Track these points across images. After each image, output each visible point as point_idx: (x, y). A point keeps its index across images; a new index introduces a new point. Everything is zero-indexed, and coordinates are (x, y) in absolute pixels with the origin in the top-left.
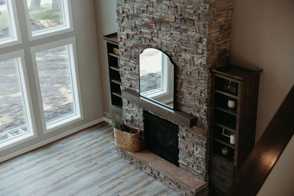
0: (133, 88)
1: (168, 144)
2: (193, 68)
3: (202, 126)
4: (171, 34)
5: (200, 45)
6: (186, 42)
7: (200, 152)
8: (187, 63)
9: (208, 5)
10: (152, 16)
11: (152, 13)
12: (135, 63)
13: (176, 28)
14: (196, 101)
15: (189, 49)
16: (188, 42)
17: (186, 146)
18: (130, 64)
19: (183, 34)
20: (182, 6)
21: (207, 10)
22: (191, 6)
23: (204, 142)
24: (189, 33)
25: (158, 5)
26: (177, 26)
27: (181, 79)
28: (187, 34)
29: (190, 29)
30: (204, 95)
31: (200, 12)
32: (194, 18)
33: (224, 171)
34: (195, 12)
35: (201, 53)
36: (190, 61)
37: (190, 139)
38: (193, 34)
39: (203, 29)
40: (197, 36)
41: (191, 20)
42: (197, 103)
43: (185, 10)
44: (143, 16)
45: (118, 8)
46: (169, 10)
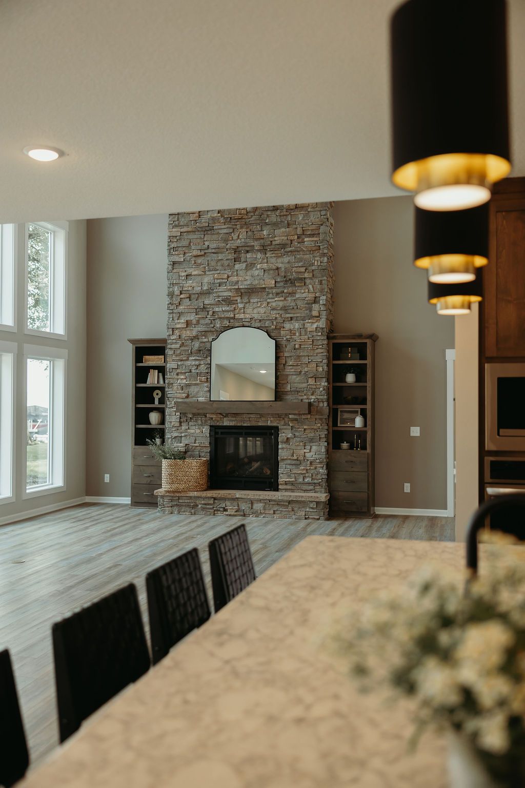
0: (192, 397)
1: (251, 470)
2: (305, 337)
3: (319, 412)
4: (268, 303)
5: (316, 307)
6: (293, 308)
7: (316, 451)
8: (295, 334)
9: (326, 259)
10: (237, 287)
11: (237, 282)
12: (200, 358)
13: (277, 294)
14: (310, 380)
15: (298, 315)
16: (295, 307)
17: (292, 452)
18: (188, 363)
19: (289, 299)
20: (287, 266)
21: (325, 264)
22: (300, 264)
23: (323, 434)
24: (297, 296)
25: (246, 273)
26: (279, 290)
27: (284, 358)
28: (294, 298)
29: (299, 291)
30: (322, 369)
31: (313, 268)
32: (306, 275)
33: (352, 467)
34: (306, 269)
35: (318, 315)
36: (299, 330)
37: (298, 439)
38: (304, 295)
39: (319, 287)
40: (311, 296)
41: (301, 279)
42: (311, 381)
43: (292, 270)
44: (219, 290)
45: (171, 289)
46: (265, 275)
